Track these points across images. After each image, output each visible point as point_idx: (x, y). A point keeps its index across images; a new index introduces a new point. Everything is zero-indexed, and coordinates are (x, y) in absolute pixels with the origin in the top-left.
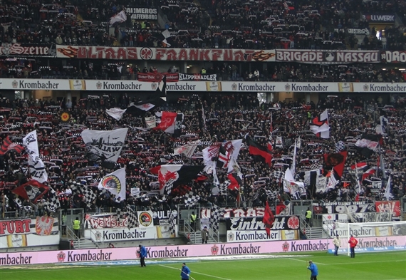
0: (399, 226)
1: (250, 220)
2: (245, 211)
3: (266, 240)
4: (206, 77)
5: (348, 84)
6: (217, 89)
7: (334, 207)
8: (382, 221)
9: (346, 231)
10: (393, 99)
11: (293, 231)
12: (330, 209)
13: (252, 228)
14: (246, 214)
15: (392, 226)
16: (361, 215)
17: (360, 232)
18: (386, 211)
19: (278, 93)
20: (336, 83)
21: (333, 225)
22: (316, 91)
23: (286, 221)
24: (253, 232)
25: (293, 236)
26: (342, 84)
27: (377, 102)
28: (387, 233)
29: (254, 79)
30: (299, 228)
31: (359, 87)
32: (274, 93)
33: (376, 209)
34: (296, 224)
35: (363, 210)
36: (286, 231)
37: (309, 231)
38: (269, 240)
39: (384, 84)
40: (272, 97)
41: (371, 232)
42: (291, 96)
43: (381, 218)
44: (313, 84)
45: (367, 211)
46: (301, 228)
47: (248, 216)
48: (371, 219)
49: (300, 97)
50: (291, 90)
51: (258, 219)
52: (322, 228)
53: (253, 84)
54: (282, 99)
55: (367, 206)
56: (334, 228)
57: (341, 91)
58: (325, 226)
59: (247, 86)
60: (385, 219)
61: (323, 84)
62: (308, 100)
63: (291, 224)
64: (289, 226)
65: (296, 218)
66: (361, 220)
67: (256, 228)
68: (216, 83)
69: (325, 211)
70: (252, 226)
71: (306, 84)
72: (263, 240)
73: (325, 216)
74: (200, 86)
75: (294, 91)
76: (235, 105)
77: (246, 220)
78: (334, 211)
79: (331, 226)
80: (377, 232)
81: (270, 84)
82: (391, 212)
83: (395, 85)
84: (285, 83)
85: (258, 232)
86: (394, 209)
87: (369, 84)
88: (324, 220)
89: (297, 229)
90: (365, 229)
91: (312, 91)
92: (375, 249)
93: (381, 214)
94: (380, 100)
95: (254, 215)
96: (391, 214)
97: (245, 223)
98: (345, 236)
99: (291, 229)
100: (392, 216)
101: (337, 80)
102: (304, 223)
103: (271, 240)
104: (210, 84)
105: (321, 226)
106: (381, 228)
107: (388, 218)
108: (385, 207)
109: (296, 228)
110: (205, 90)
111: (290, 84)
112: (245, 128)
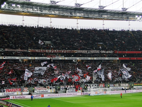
0: (104, 89)
1: (71, 88)
2: (70, 86)
3: (75, 92)
4: (62, 56)
5: (93, 58)
6: (64, 59)
7: (90, 85)
9: (93, 90)
10: (103, 61)
12: (89, 85)
14: (70, 87)
16: (96, 87)
18: (101, 86)
20: (90, 58)
23: (79, 88)
25: (81, 92)
26: (92, 58)
28: (102, 91)
29: (72, 57)
30: (82, 90)
31: (95, 59)
32: (77, 60)
33: (99, 86)
35: (96, 86)
36: (79, 90)
37: (84, 90)
39: (101, 58)
40: (76, 61)
42: (80, 61)
44: (85, 58)
45: (97, 86)
47: (71, 87)
48: (98, 88)
49: (82, 61)
51: (73, 88)
53: (72, 58)
54: (79, 61)
58: (88, 89)
59: (71, 58)
60: (101, 88)
61: (87, 58)
62: (84, 61)
68: (64, 58)
69: (88, 86)
71: (84, 58)
73: (88, 87)
74: (60, 58)
76: (68, 63)
77: (70, 88)
78: (90, 86)
79: (89, 89)
80: (99, 90)
81: (76, 58)
83: (103, 58)
84: (79, 58)
85: (73, 91)
86: (103, 85)
87: (97, 58)
90: (97, 90)
92: (99, 94)
94: (100, 61)
95: (72, 87)
98: (92, 92)
99: (80, 90)
100: (103, 87)
101: (91, 57)
102: (83, 88)
104: (63, 58)
110: (61, 59)
111: (80, 58)
112: (70, 68)
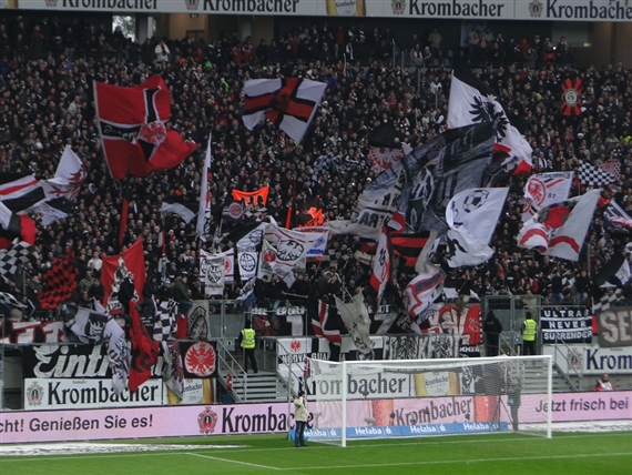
0: (476, 370)
1: (85, 349)
3: (128, 403)
7: (308, 319)
8: (434, 357)
9: (338, 382)
11: (200, 382)
12: (297, 324)
13: (90, 372)
15: (458, 370)
16: (378, 341)
17: (375, 386)
18: (445, 331)
19: (168, 15)
21: (303, 365)
22: (266, 13)
24: (94, 384)
25: (200, 394)
27: (429, 44)
28: (446, 388)
30: (215, 374)
31: (380, 4)
32: (157, 16)
34: (208, 362)
35: (385, 328)
37: (242, 381)
38: (134, 403)
40: (151, 27)
41: (405, 385)
42: (202, 25)
43: (431, 348)
45: (395, 329)
46: (222, 374)
48: (406, 351)
50: (200, 9)
52: (276, 375)
54: (178, 33)
55: (394, 316)
56: (307, 373)
57: (333, 14)
58: (283, 369)
60: (441, 351)
63: (194, 362)
64: (189, 368)
65: (208, 347)
66: (378, 354)
67: (102, 372)
69: (285, 329)
70: (92, 366)
72: (121, 403)
73: (284, 343)
75: (209, 11)
76: (49, 47)
77: (73, 351)
78: (309, 330)
79: (298, 370)
80: (421, 384)
82: (459, 333)
85: (107, 383)
86: (466, 325)
88: (281, 352)
89: (210, 377)
90: (388, 377)
91: (256, 12)
92: (413, 429)
93: (433, 339)
94: (436, 39)
96: (457, 338)
97: (73, 358)
98: (335, 396)
99: (193, 376)
100: (461, 345)
102: (228, 359)
103: (141, 403)
105: (273, 368)
106: (429, 376)
107: (450, 350)
108: (441, 320)
109: (208, 372)
